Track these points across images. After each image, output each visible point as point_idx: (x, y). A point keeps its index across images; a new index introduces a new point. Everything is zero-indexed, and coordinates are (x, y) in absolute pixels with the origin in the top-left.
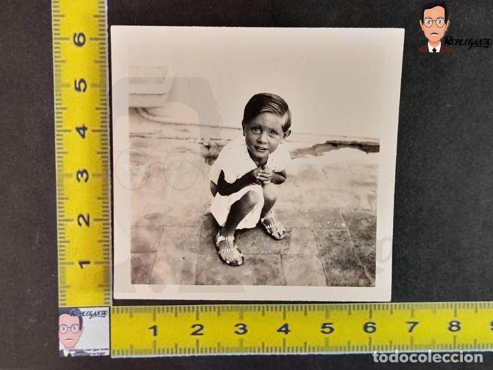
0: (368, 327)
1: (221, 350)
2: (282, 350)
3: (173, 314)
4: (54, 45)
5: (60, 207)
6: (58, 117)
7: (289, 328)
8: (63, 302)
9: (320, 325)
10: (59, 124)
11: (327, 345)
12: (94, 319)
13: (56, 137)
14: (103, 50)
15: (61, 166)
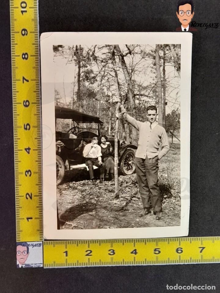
0: (179, 250)
1: (101, 264)
2: (133, 263)
3: (76, 245)
4: (13, 107)
5: (16, 190)
6: (15, 143)
7: (137, 252)
8: (19, 239)
9: (153, 250)
10: (16, 147)
11: (157, 260)
12: (35, 248)
13: (15, 154)
14: (38, 109)
15: (17, 168)
